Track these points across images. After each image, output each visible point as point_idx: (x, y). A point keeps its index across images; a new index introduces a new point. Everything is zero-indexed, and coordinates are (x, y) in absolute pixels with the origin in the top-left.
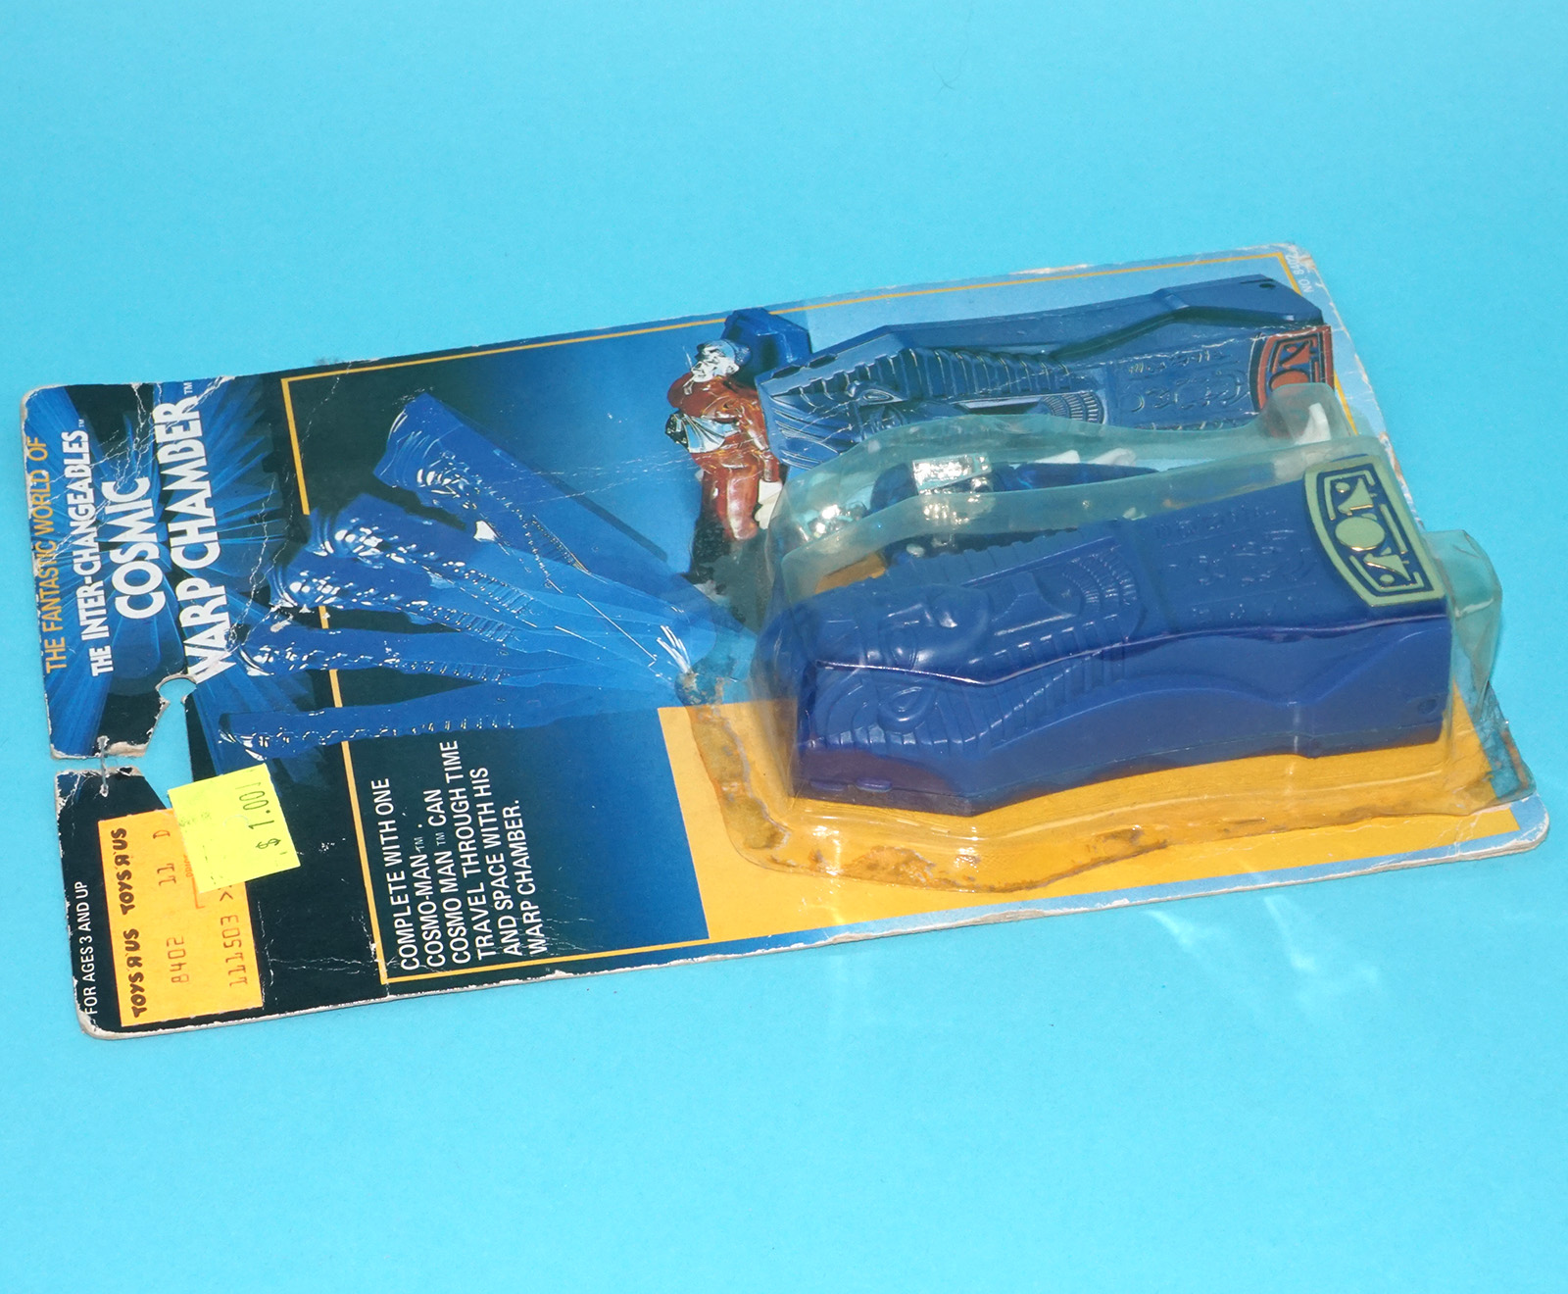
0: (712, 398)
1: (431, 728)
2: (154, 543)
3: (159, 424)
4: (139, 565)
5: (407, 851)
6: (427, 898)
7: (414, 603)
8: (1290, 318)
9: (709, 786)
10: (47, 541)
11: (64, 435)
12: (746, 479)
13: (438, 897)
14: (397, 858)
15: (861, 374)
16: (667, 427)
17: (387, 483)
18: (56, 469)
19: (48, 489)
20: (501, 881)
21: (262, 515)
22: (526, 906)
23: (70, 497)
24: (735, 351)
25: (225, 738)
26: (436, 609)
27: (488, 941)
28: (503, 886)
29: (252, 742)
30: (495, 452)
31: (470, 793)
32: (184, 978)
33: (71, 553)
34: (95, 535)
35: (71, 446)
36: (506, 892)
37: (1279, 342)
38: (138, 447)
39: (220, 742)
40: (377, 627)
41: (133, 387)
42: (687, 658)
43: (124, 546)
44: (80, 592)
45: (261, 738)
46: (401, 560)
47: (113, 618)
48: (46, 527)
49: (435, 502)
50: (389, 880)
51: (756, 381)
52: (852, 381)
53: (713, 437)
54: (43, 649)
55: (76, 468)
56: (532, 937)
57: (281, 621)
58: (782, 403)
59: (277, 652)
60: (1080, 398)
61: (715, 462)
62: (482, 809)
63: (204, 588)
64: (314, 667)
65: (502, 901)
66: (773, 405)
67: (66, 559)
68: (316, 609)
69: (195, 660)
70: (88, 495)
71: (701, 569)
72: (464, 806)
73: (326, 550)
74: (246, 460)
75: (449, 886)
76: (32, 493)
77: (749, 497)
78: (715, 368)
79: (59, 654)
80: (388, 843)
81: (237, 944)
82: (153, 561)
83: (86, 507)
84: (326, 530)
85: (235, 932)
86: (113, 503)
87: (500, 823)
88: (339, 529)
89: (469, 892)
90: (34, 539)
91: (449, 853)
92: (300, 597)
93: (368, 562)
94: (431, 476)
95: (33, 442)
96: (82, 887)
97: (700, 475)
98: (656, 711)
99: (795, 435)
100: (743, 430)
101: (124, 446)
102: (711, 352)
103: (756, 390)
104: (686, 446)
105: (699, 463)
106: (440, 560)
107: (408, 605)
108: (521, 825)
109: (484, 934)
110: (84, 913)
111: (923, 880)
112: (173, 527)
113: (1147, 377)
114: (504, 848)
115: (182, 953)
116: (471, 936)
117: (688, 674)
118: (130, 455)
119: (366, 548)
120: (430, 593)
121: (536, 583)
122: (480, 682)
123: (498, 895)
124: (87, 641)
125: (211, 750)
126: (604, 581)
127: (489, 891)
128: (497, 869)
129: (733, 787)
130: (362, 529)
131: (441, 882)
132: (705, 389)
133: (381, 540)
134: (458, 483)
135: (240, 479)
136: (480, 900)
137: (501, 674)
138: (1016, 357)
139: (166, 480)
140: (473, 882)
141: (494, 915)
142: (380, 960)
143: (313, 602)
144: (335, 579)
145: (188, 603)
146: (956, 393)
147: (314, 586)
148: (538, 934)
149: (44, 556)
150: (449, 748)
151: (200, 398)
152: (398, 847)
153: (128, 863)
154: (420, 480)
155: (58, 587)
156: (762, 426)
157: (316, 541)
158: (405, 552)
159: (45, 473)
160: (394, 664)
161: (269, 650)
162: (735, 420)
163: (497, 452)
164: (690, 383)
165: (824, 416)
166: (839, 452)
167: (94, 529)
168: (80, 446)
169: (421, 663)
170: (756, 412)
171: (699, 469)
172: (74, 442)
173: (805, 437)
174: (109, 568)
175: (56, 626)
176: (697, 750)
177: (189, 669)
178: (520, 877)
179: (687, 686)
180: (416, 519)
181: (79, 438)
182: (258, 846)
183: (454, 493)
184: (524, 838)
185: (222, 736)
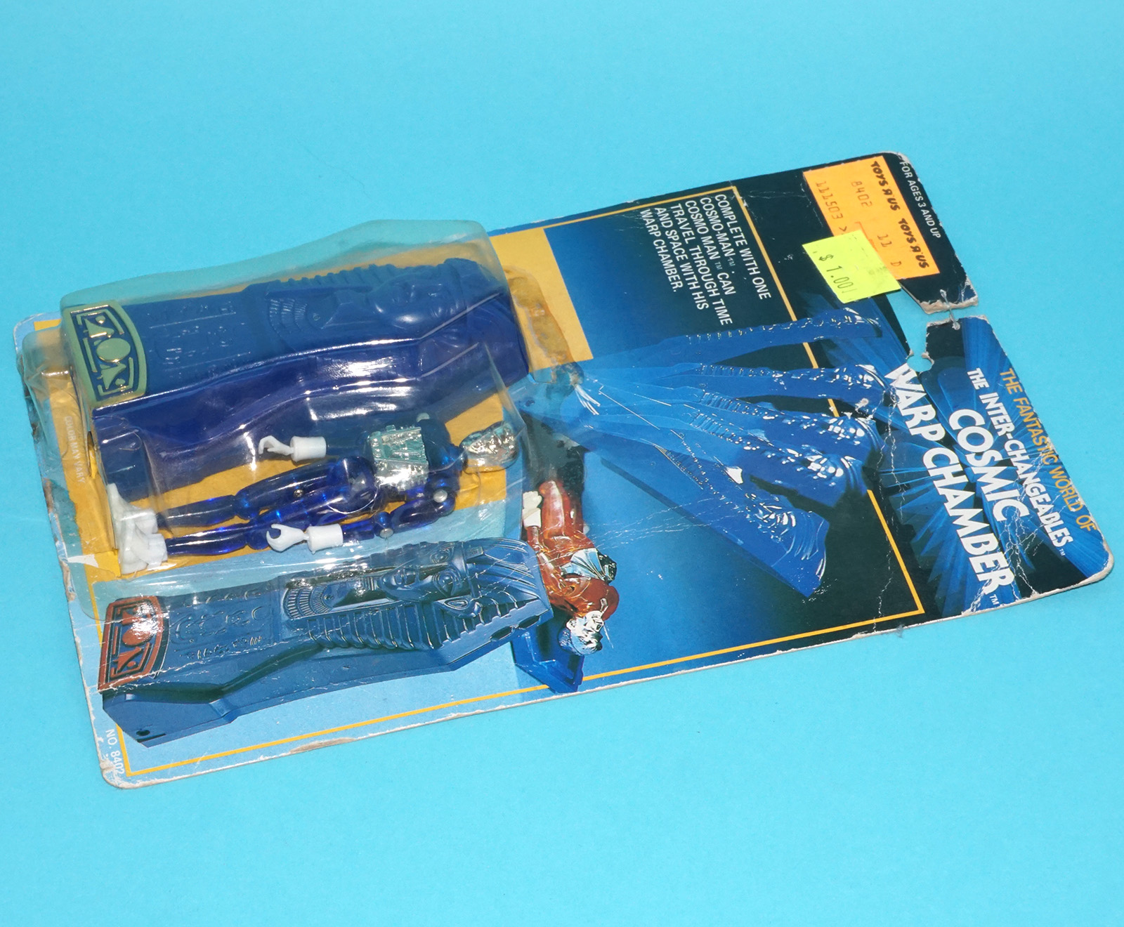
0: (584, 596)
1: (741, 332)
2: (972, 466)
3: (1006, 568)
4: (978, 449)
5: (738, 257)
6: (719, 232)
7: (773, 418)
8: (129, 697)
9: (553, 312)
10: (1051, 464)
11: (1071, 539)
12: (551, 528)
13: (713, 233)
14: (743, 253)
15: (471, 623)
16: (616, 568)
17: (817, 515)
18: (1065, 515)
19: (1066, 500)
20: (676, 246)
21: (902, 491)
22: (658, 234)
23: (1048, 499)
24: (571, 643)
25: (874, 321)
26: (756, 414)
27: (676, 213)
28: (674, 243)
29: (856, 319)
30: (742, 542)
31: (706, 294)
32: (855, 184)
33: (1030, 457)
34: (1019, 472)
35: (1063, 533)
36: (671, 240)
37: (141, 670)
38: (1014, 547)
39: (877, 319)
40: (793, 399)
41: (1036, 592)
42: (578, 396)
43: (993, 463)
44: (1012, 428)
45: (851, 321)
46: (790, 451)
47: (981, 408)
48: (1056, 473)
49: (777, 499)
50: (745, 241)
52: (478, 616)
53: (580, 562)
54: (1021, 384)
55: (1053, 520)
56: (651, 218)
57: (863, 407)
58: (530, 594)
59: (858, 382)
60: (301, 613)
61: (576, 541)
62: (696, 285)
63: (925, 432)
64: (830, 370)
65: (673, 235)
66: (537, 591)
67: (1033, 452)
68: (841, 415)
69: (914, 381)
70: (1036, 503)
71: (577, 456)
72: (708, 286)
73: (847, 461)
74: (928, 535)
75: (707, 240)
76: (1076, 494)
77: (547, 514)
78: (585, 625)
79: (1008, 382)
80: (751, 261)
81: (828, 204)
82: (970, 453)
83: (1034, 494)
84: (852, 477)
85: (832, 210)
86: (1015, 498)
87: (683, 278)
88: (841, 478)
89: (694, 238)
90: (1060, 463)
91: (711, 258)
92: (858, 425)
93: (814, 450)
94: (785, 521)
95: (1091, 527)
96: (936, 235)
97: (586, 530)
98: (594, 356)
99: (518, 567)
100: (557, 569)
101: (1025, 547)
102: (590, 642)
103: (552, 604)
104: (599, 554)
105: (588, 540)
106: (761, 452)
107: (777, 416)
108: (669, 278)
109: (680, 217)
110: (929, 219)
112: (963, 479)
113: (248, 634)
114: (677, 264)
115: (861, 198)
116: (687, 215)
117: (576, 383)
118: (1018, 539)
120: (765, 426)
121: (691, 436)
122: (715, 364)
123: (676, 238)
124: (994, 392)
125: (881, 314)
126: (643, 440)
127: (682, 239)
128: (680, 252)
129: (539, 313)
130: (825, 477)
131: (712, 242)
132: (591, 604)
133: (809, 468)
134: (764, 515)
135: (928, 518)
136: (686, 234)
137: (701, 371)
138: (349, 645)
139: (984, 517)
140: (692, 244)
141: (676, 226)
142: (739, 198)
143: (844, 420)
144: (833, 437)
145: (932, 422)
146: (397, 610)
147: (847, 433)
148: (647, 220)
149: (1049, 453)
150: (726, 320)
151: (982, 593)
152: (744, 260)
153: (912, 247)
154: (793, 517)
155: (1029, 430)
156: (544, 573)
157: (856, 468)
158: (789, 458)
159: (1073, 510)
160: (776, 373)
161: (865, 385)
162: (565, 576)
163: (740, 542)
164: (603, 609)
165: (497, 584)
166: (484, 555)
167: (1022, 477)
168: (1056, 536)
169: (758, 375)
170: (549, 584)
171: (587, 534)
172: (1062, 537)
173: (510, 565)
174: (999, 444)
175: (1019, 402)
176: (564, 334)
177: (916, 375)
178: (664, 249)
179: (576, 375)
180: (787, 485)
181: (1059, 541)
182: (832, 257)
183: (765, 507)
184: (666, 271)
185: (877, 323)
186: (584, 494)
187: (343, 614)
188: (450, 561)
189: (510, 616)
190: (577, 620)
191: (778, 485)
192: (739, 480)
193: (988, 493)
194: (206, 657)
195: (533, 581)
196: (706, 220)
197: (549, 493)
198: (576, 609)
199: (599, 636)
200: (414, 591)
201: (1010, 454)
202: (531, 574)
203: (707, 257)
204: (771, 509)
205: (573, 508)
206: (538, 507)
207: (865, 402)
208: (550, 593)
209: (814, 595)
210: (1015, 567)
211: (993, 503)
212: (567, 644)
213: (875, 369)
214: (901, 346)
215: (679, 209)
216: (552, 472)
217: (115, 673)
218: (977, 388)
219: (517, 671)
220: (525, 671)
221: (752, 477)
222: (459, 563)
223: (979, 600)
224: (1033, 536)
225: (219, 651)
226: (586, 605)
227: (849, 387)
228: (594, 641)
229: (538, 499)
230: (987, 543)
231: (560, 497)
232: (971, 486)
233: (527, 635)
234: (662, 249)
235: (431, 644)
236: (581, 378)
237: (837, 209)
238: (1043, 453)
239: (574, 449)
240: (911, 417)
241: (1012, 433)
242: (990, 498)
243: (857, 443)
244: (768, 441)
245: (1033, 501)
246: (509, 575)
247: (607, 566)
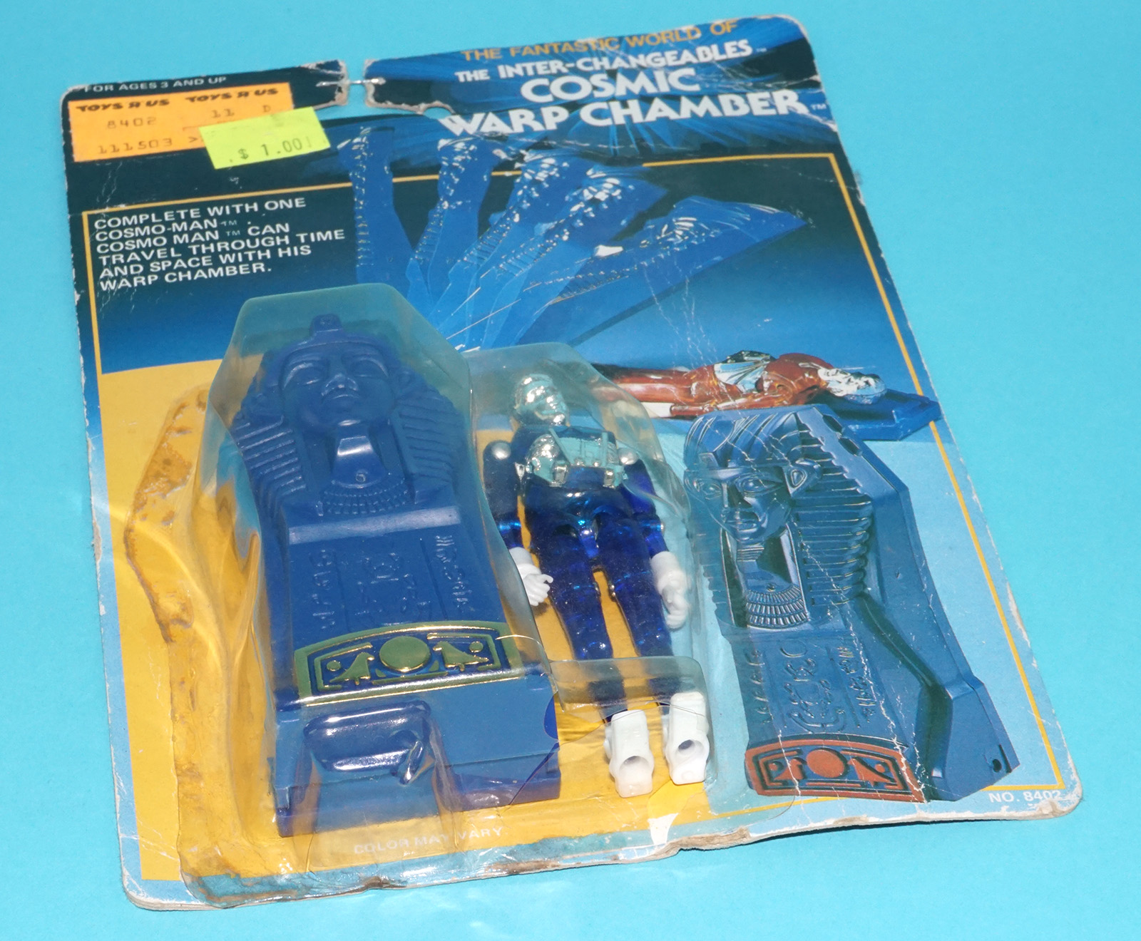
0: (793, 379)
1: (362, 225)
2: (613, 94)
3: (771, 94)
4: (587, 88)
5: (222, 218)
6: (169, 229)
7: (517, 215)
8: (936, 773)
10: (620, 44)
11: (743, 41)
12: (675, 396)
13: (169, 234)
14: (216, 214)
17: (680, 202)
18: (703, 42)
19: (680, 39)
20: (182, 264)
21: (646, 144)
22: (153, 278)
23: (674, 52)
24: (868, 395)
25: (365, 130)
26: (508, 226)
27: (118, 261)
28: (177, 266)
29: (358, 142)
31: (283, 246)
32: (112, 126)
33: (604, 57)
34: (627, 67)
35: (732, 47)
36: (169, 267)
37: (892, 760)
38: (740, 85)
39: (362, 128)
40: (488, 198)
41: (815, 77)
43: (612, 80)
44: (558, 62)
45: (363, 146)
46: (574, 209)
47: (522, 79)
48: (635, 43)
50: (192, 210)
53: (736, 377)
54: (489, 49)
55: (708, 53)
56: (118, 282)
57: (507, 155)
59: (466, 152)
61: (700, 379)
62: (263, 252)
63: (553, 120)
64: (444, 168)
65: (159, 266)
67: (597, 54)
68: (519, 170)
69: (467, 118)
70: (677, 61)
72: (268, 244)
73: (594, 174)
74: (718, 134)
75: (180, 239)
76: (673, 31)
78: (840, 382)
79: (482, 56)
80: (233, 208)
81: (142, 147)
82: (592, 94)
83: (663, 62)
84: (622, 174)
85: (154, 145)
86: (667, 74)
87: (247, 262)
88: (622, 181)
90: (620, 38)
91: (216, 238)
92: (537, 162)
93: (575, 194)
94: (687, 224)
95: (730, 24)
96: (221, 80)
97: (682, 369)
100: (746, 395)
101: (742, 77)
102: (867, 382)
103: (806, 403)
104: (724, 362)
105: (700, 369)
106: (573, 229)
107: (514, 212)
108: (243, 273)
109: (125, 258)
110: (192, 83)
111: (147, 491)
112: (633, 102)
113: (832, 659)
114: (219, 265)
115: (138, 124)
118: (730, 81)
119: (593, 193)
120: (530, 222)
121: (537, 276)
122: (414, 249)
123: (166, 264)
124: (496, 68)
126: (538, 313)
127: (171, 259)
128: (196, 262)
130: (619, 191)
131: (185, 235)
132: (806, 375)
133: (602, 200)
134: (676, 238)
135: (691, 132)
136: (163, 255)
137: (423, 260)
139: (694, 97)
140: (183, 251)
141: (144, 262)
142: (108, 210)
143: (527, 169)
144: (555, 179)
145: (538, 113)
147: (548, 169)
148: (122, 285)
149: (601, 43)
150: (337, 234)
151: (806, 114)
152: (228, 213)
153: (239, 97)
154: (681, 219)
155: (563, 51)
156: (752, 407)
157: (607, 170)
158: (585, 211)
159: (698, 35)
160: (441, 206)
161: (471, 149)
162: (760, 391)
163: (718, 258)
164: (816, 366)
167: (634, 66)
168: (734, 52)
172: (738, 48)
173: (735, 432)
174: (581, 73)
175: (516, 53)
177: (456, 116)
178: (185, 274)
180: (629, 217)
181: (743, 50)
182: (242, 150)
183: (663, 236)
184: (228, 275)
185: (369, 129)
187: (805, 575)
188: (720, 481)
190: (832, 388)
191: (629, 223)
192: (618, 249)
193: (658, 90)
194: (872, 697)
196: (141, 238)
197: (615, 395)
198: (814, 387)
199: (858, 375)
200: (769, 512)
201: (598, 69)
203: (213, 241)
204: (667, 232)
205: (643, 377)
207: (498, 152)
208: (786, 403)
209: (805, 219)
210: (772, 87)
211: (673, 89)
212: (868, 399)
213: (445, 139)
215: (109, 259)
217: (896, 785)
218: (487, 78)
220: (909, 435)
221: (614, 239)
222: (725, 474)
223: (816, 117)
224: (727, 70)
225: (861, 686)
226: (808, 379)
227: (473, 159)
228: (864, 379)
230: (732, 101)
231: (623, 385)
232: (645, 99)
233: (854, 427)
235: (863, 503)
237: (154, 142)
238: (600, 47)
240: (527, 126)
241: (566, 63)
242: (665, 90)
243: (565, 164)
244: (556, 222)
245: (671, 63)
246: (752, 434)
247: (746, 358)
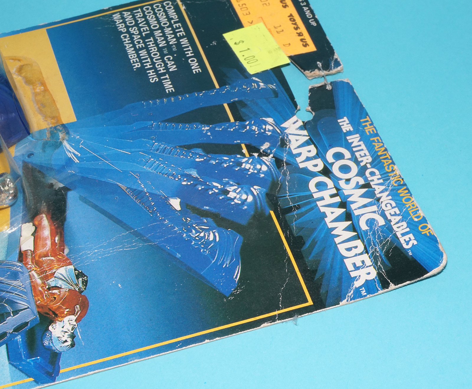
0: (63, 304)
1: (180, 98)
2: (344, 189)
3: (370, 266)
4: (347, 176)
5: (179, 45)
6: (166, 28)
7: (203, 160)
9: (49, 87)
10: (398, 185)
11: (415, 243)
12: (41, 251)
13: (161, 28)
14: (182, 42)
16: (87, 281)
17: (234, 232)
18: (411, 223)
19: (410, 212)
20: (136, 38)
21: (294, 210)
22: (124, 30)
23: (398, 212)
24: (52, 342)
25: (273, 86)
26: (191, 157)
27: (137, 15)
28: (135, 36)
29: (260, 85)
30: (180, 256)
31: (156, 71)
33: (384, 180)
34: (376, 192)
35: (410, 238)
36: (133, 34)
38: (376, 249)
39: (274, 84)
40: (217, 145)
41: (393, 285)
42: (65, 148)
43: (359, 187)
44: (370, 160)
45: (256, 87)
46: (215, 184)
47: (348, 146)
48: (402, 192)
49: (205, 221)
50: (184, 33)
51: (39, 319)
53: (61, 277)
54: (375, 127)
55: (402, 228)
56: (120, 19)
57: (266, 149)
58: (22, 304)
59: (262, 131)
61: (59, 260)
62: (150, 65)
63: (309, 165)
64: (243, 123)
65: (134, 30)
66: (28, 302)
67: (385, 177)
68: (251, 155)
69: (301, 128)
70: (390, 215)
71: (62, 195)
72: (158, 65)
73: (255, 189)
74: (314, 243)
75: (158, 33)
76: (417, 207)
77: (38, 240)
78: (63, 327)
79: (366, 126)
80: (188, 47)
81: (241, 5)
82: (341, 179)
83: (387, 208)
84: (258, 202)
85: (243, 9)
86: (374, 212)
87: (141, 61)
88: (251, 203)
89: (149, 32)
90: (405, 185)
91: (160, 46)
92: (262, 163)
93: (231, 183)
94: (211, 238)
95: (429, 232)
96: (313, 24)
97: (66, 251)
98: (77, 119)
99: (15, 283)
100: (44, 283)
101: (383, 249)
102: (66, 341)
103: (39, 312)
104: (75, 270)
105: (67, 259)
106: (194, 185)
107: (205, 158)
108: (131, 61)
109: (139, 18)
110: (308, 14)
112: (337, 199)
114: (137, 51)
116: (145, 16)
117: (64, 140)
118: (378, 244)
119: (235, 191)
121: (144, 176)
122: (162, 122)
123: (136, 32)
124: (356, 134)
125: (277, 81)
126: (111, 181)
127: (140, 33)
128: (139, 42)
129: (39, 89)
130: (240, 202)
131: (161, 34)
132: (67, 310)
133: (228, 196)
134: (196, 234)
135: (313, 230)
136: (143, 30)
137: (152, 127)
139: (353, 228)
140: (148, 36)
141: (137, 24)
142: (180, 3)
143: (253, 159)
144: (245, 172)
145: (314, 158)
147: (255, 168)
148: (117, 21)
149: (396, 177)
150: (170, 89)
151: (354, 286)
152: (183, 46)
153: (297, 33)
154: (217, 234)
155: (382, 161)
156: (33, 287)
157: (261, 195)
158: (214, 189)
159: (416, 220)
160: (204, 127)
161: (267, 132)
162: (49, 289)
163: (179, 255)
164: (77, 314)
167: (378, 196)
168: (405, 240)
169: (192, 128)
170: (37, 296)
171: (67, 255)
172: (409, 241)
173: (9, 282)
174: (362, 172)
175: (374, 140)
176: (57, 104)
177: (302, 124)
178: (128, 40)
179: (64, 134)
180: (213, 210)
181: (407, 244)
182: (243, 42)
183: (197, 227)
184: (129, 56)
185: (274, 87)
186: (66, 223)
189: (6, 323)
190: (57, 324)
191: (206, 211)
192: (178, 208)
193: (355, 209)
195: (25, 293)
196: (157, 19)
197: (40, 224)
198: (56, 315)
199: (73, 336)
201: (369, 179)
202: (25, 288)
203: (157, 45)
204: (201, 229)
205: (57, 234)
206: (32, 235)
207: (267, 145)
208: (38, 303)
209: (232, 295)
210: (377, 265)
211: (359, 216)
212: (49, 343)
213: (274, 120)
214: (291, 103)
215: (139, 12)
216: (44, 206)
218: (345, 131)
219: (10, 368)
220: (16, 368)
221: (187, 205)
223: (352, 292)
224: (388, 240)
226: (64, 311)
227: (256, 134)
228: (69, 340)
229: (33, 229)
230: (356, 247)
231: (49, 225)
232: (343, 204)
233: (19, 338)
234: (127, 40)
236: (67, 135)
237: (246, 9)
238: (392, 177)
239: (60, 189)
240: (300, 154)
241: (371, 163)
242: (357, 213)
243: (262, 175)
244: (199, 177)
245: (387, 213)
246: (8, 290)
247: (81, 279)
